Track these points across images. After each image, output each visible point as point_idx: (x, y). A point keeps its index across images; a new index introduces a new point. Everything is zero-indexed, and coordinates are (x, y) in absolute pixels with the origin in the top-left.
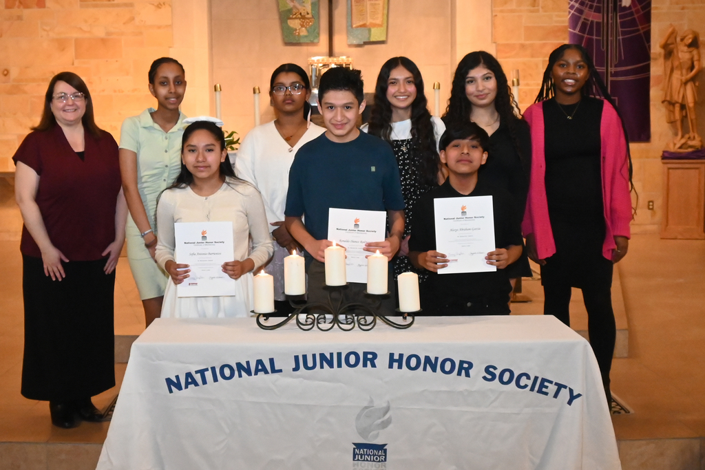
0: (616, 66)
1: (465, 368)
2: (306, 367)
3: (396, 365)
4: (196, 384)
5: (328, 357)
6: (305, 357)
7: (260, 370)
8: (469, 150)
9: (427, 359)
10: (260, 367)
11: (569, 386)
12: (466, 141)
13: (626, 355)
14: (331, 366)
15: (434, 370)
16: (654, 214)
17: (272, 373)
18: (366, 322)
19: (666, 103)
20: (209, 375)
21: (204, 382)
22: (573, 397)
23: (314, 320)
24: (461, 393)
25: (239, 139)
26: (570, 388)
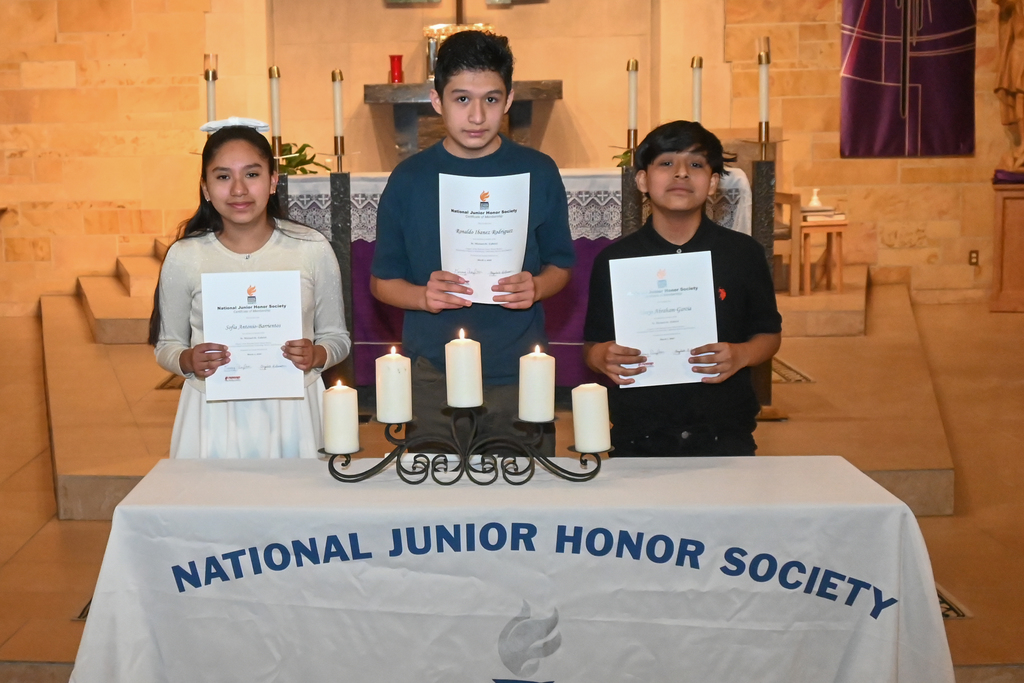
0: (920, 34)
1: (690, 552)
2: (413, 549)
3: (568, 546)
4: (225, 578)
5: (452, 532)
6: (410, 532)
7: (334, 555)
8: (687, 172)
9: (624, 537)
10: (333, 549)
11: (873, 584)
12: (684, 155)
13: (949, 511)
14: (456, 547)
15: (636, 555)
16: (978, 273)
17: (354, 558)
18: (516, 469)
19: (1001, 92)
20: (245, 561)
21: (239, 574)
22: (880, 605)
23: (427, 467)
24: (683, 594)
25: (314, 156)
26: (876, 590)
